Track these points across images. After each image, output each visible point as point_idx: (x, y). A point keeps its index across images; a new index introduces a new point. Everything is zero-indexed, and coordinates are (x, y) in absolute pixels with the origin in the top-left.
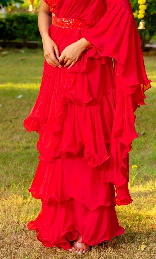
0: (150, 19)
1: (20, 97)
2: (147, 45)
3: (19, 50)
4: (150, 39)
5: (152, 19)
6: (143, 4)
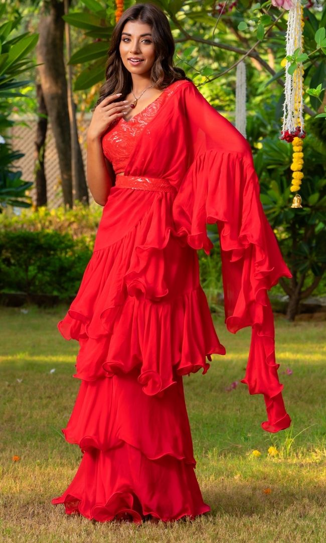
0: (314, 242)
1: (53, 371)
2: (310, 301)
3: (16, 309)
4: (315, 284)
5: (317, 243)
6: (299, 171)
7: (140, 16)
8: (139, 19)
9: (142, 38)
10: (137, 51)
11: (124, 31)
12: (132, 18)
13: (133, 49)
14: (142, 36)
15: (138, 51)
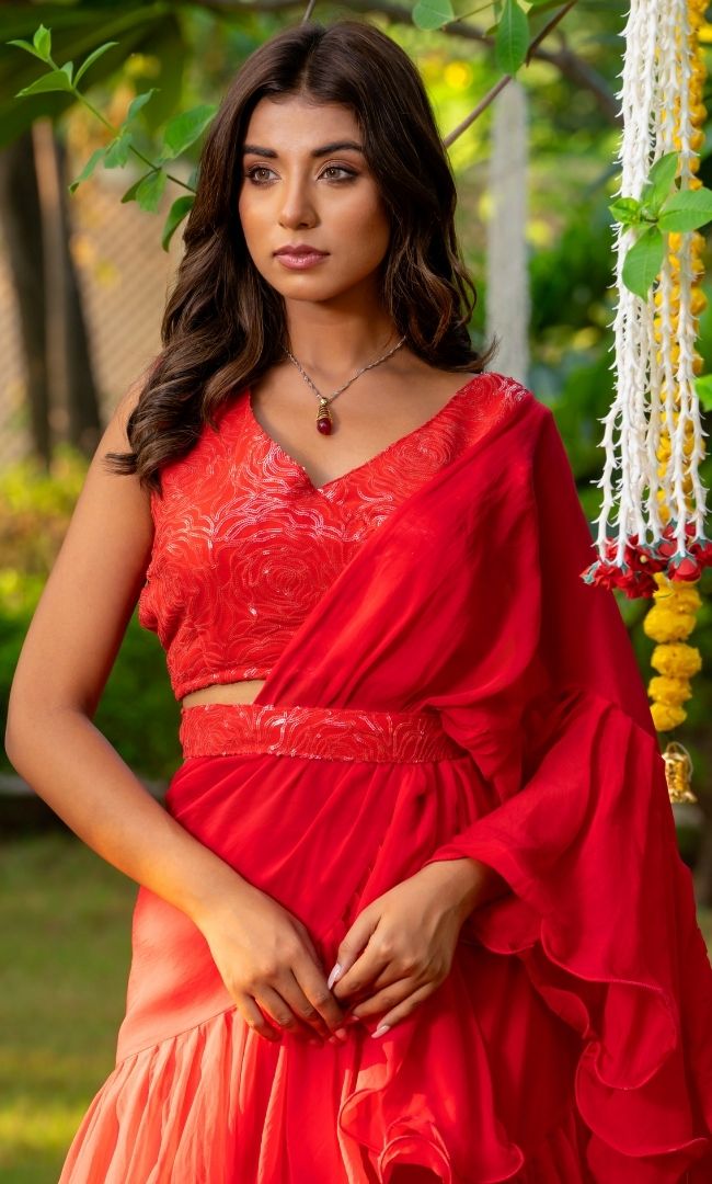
6: (680, 642)
7: (305, 74)
8: (304, 87)
9: (319, 161)
10: (303, 215)
11: (253, 140)
12: (275, 86)
13: (289, 211)
14: (319, 153)
15: (307, 220)
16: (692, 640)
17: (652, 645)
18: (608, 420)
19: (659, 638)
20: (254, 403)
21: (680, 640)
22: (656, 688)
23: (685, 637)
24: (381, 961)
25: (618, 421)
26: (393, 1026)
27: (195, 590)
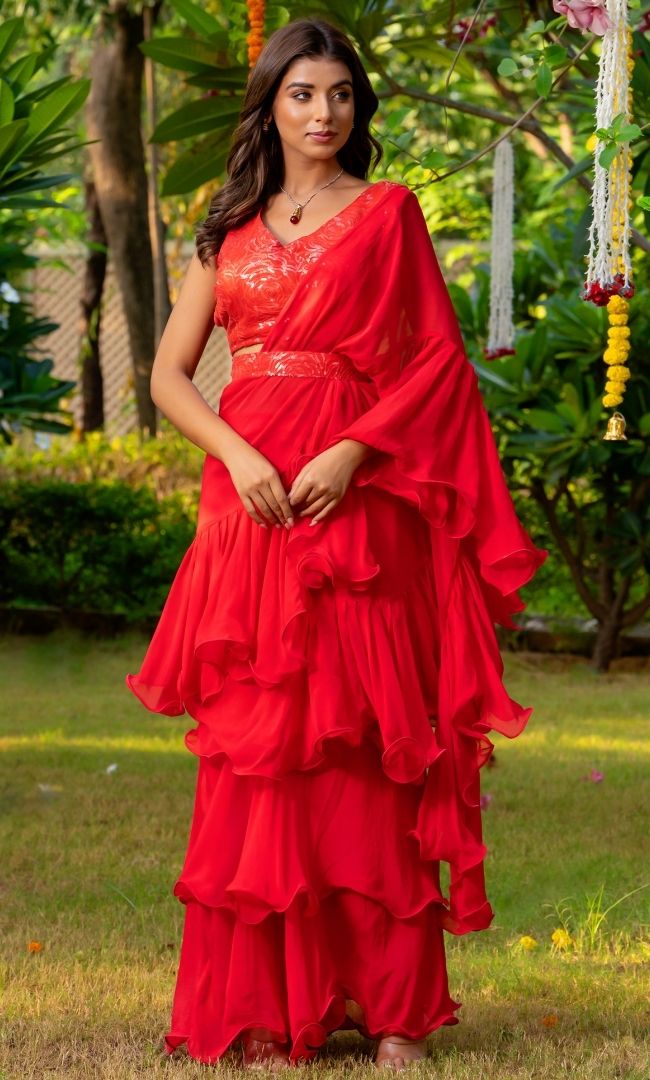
1: (112, 768)
9: (334, 89)
13: (323, 115)
14: (335, 86)
16: (626, 364)
17: (607, 366)
18: (591, 229)
19: (610, 363)
20: (263, 218)
21: (621, 364)
22: (609, 387)
23: (622, 362)
24: (308, 486)
25: (596, 230)
26: (319, 521)
27: (229, 301)
